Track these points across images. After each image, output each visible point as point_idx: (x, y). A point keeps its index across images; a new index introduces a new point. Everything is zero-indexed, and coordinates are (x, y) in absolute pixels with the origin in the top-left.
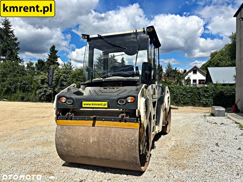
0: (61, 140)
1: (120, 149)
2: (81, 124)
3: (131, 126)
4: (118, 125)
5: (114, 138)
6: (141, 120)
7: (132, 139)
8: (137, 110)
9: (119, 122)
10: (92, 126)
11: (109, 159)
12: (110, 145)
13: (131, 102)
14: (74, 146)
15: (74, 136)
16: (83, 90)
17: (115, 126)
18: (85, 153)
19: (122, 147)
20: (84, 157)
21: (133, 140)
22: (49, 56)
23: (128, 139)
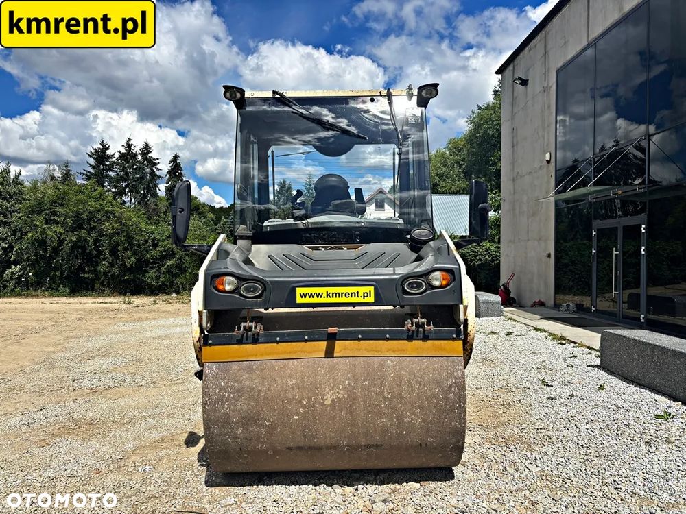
0: (226, 406)
1: (415, 415)
2: (290, 353)
3: (442, 349)
4: (403, 350)
5: (397, 385)
6: (469, 332)
7: (449, 383)
8: (461, 307)
9: (406, 341)
10: (325, 358)
11: (377, 446)
12: (385, 407)
13: (441, 287)
14: (269, 421)
15: (269, 390)
17: (394, 351)
18: (305, 436)
19: (421, 407)
20: (299, 448)
21: (451, 386)
23: (439, 384)
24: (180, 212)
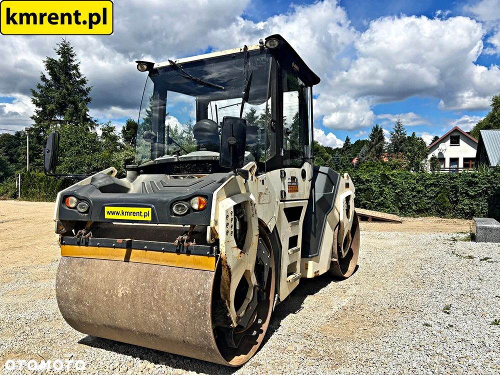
0: (66, 288)
1: (174, 315)
2: (105, 255)
3: (199, 263)
4: (172, 261)
5: (163, 289)
6: (220, 250)
7: (199, 293)
8: (209, 228)
9: (176, 254)
10: (125, 261)
11: (155, 335)
12: (154, 305)
13: (199, 210)
14: (88, 303)
15: (89, 280)
16: (132, 182)
17: (167, 262)
18: (110, 318)
19: (178, 311)
20: (110, 327)
21: (199, 296)
22: (149, 113)
23: (191, 293)
24: (48, 152)
